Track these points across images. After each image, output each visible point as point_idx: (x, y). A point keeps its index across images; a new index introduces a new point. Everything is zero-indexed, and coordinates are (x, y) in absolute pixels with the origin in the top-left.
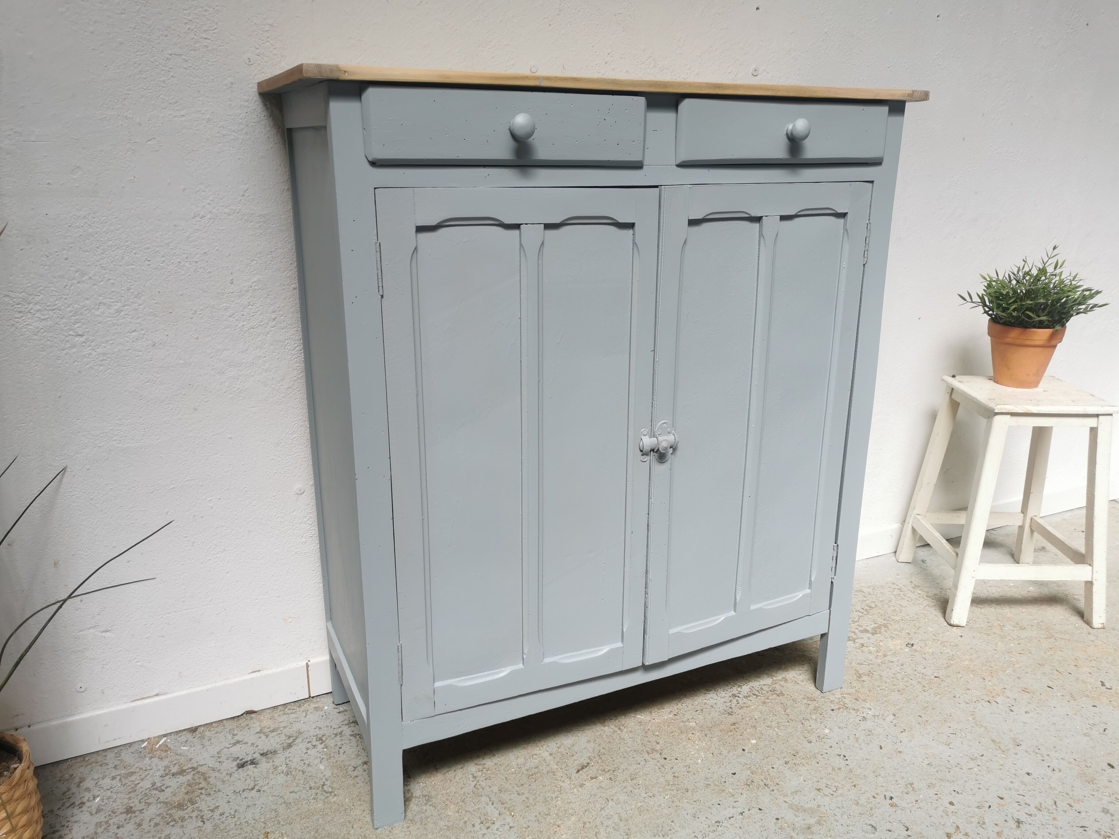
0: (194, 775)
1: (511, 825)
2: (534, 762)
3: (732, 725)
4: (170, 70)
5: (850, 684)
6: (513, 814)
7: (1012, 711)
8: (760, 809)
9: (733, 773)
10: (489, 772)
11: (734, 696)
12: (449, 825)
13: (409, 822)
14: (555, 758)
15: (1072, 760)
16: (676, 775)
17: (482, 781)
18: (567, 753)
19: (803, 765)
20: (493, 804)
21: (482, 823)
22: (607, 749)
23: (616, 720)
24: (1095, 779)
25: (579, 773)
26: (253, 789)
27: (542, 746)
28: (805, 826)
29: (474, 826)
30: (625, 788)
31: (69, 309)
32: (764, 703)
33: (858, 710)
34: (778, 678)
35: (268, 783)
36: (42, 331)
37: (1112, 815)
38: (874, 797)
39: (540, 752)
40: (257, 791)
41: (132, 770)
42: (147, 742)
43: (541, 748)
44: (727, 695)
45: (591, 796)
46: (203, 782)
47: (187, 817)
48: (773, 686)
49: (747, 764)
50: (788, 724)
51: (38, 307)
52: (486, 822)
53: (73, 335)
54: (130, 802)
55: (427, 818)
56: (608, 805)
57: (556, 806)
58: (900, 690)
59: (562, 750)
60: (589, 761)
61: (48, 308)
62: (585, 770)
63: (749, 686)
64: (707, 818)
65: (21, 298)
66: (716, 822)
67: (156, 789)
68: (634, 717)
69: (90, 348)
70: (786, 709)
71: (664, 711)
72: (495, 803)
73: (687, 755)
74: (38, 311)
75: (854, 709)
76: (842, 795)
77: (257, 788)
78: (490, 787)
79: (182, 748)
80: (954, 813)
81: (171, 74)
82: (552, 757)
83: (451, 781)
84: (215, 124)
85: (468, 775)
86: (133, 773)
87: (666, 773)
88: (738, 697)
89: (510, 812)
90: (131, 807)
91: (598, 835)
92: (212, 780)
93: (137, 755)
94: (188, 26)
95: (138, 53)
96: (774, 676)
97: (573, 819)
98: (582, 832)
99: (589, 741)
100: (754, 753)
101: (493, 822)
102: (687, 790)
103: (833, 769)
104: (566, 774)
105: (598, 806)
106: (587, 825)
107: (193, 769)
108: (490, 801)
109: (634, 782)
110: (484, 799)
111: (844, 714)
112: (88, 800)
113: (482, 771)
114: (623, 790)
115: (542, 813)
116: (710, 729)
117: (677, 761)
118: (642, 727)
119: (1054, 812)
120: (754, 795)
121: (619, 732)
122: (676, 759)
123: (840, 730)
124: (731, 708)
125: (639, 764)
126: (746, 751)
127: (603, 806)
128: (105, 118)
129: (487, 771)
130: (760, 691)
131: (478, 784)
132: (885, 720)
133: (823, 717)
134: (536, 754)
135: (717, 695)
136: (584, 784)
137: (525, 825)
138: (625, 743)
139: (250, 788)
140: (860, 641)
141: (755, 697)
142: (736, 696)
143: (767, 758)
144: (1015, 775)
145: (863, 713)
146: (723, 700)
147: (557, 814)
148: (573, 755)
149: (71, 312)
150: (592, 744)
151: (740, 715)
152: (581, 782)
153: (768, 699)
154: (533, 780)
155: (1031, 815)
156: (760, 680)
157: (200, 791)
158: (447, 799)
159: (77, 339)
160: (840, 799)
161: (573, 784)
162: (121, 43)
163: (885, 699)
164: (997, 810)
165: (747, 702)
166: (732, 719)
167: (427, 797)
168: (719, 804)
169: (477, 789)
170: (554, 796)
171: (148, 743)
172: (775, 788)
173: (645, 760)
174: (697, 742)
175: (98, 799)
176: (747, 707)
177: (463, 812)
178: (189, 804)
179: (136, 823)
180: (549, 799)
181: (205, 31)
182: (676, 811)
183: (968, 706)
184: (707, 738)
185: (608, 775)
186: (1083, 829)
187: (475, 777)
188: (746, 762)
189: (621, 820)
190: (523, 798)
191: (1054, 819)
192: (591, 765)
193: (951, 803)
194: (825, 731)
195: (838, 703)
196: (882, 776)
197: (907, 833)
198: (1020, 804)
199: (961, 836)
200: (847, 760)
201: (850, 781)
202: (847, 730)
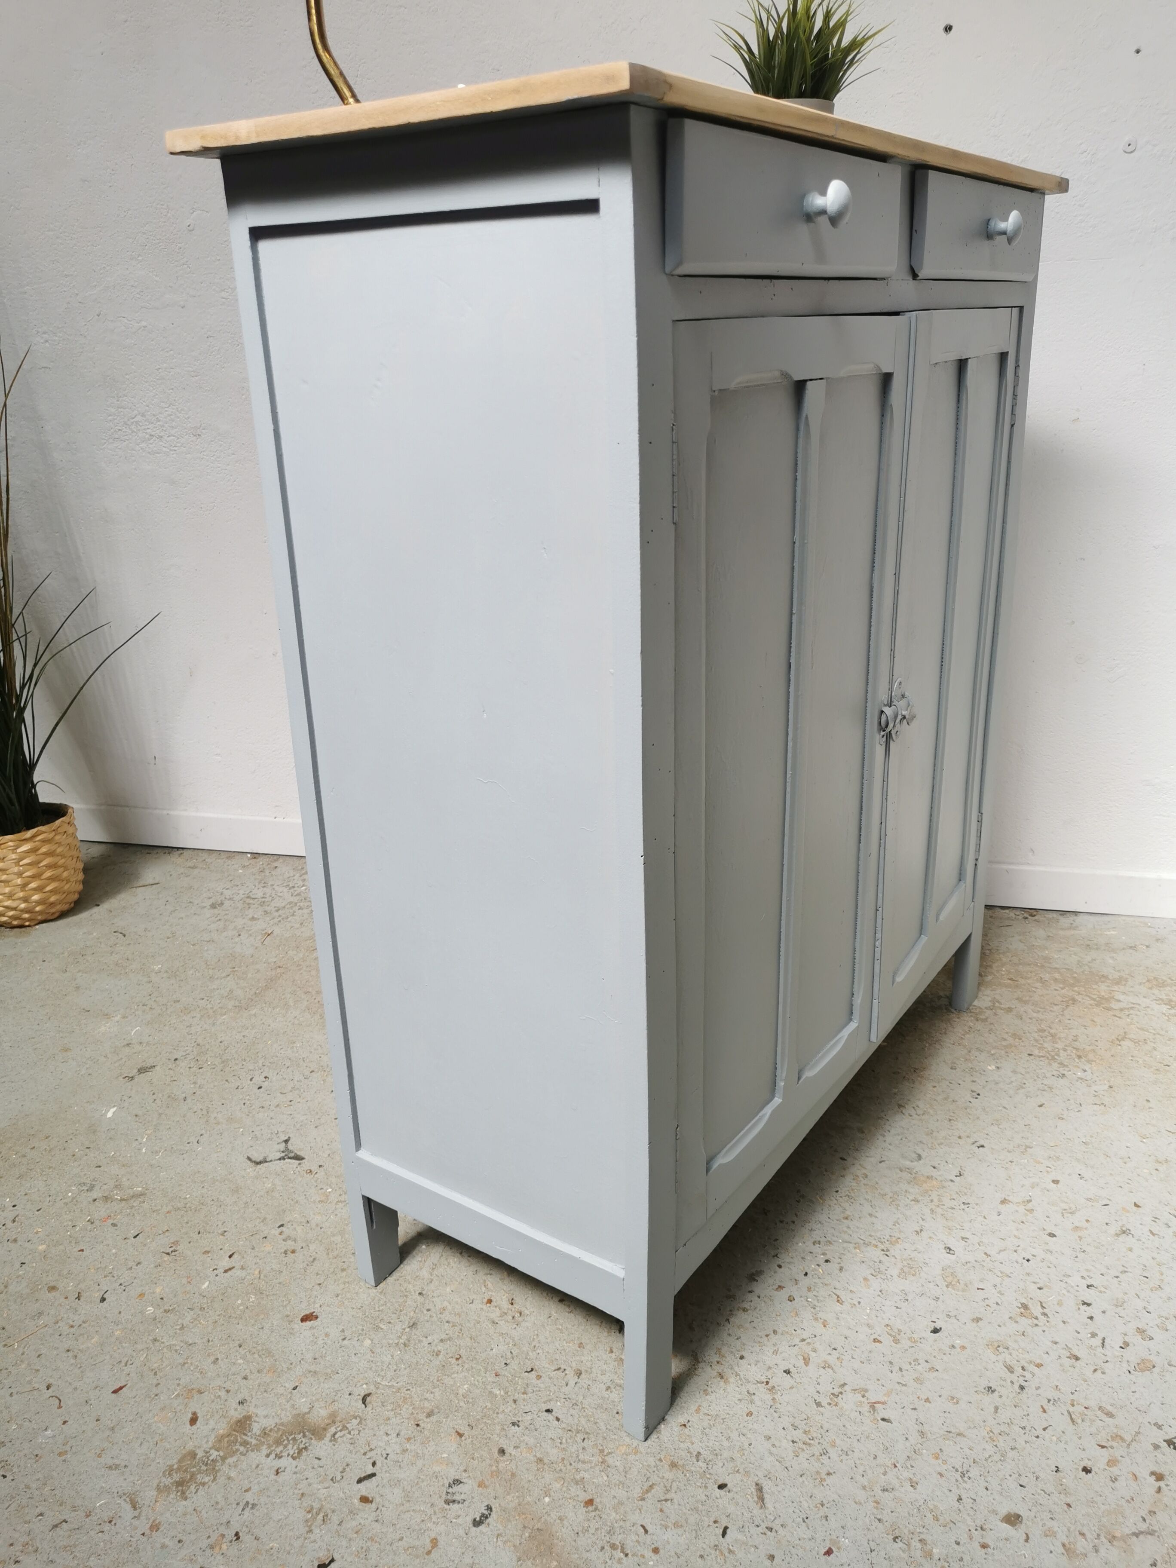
33: (1066, 1066)
38: (960, 1137)
75: (1062, 1064)
80: (1045, 1190)
111: (1042, 1063)
123: (1010, 1074)
132: (1090, 1086)
133: (1007, 1055)
164: (1113, 1212)
193: (1056, 1182)
194: (989, 1067)
195: (1048, 1052)
196: (1000, 1127)
197: (954, 1178)
198: (1157, 1220)
199: (1021, 1209)
200: (976, 1098)
201: (952, 1114)
202: (1021, 1076)
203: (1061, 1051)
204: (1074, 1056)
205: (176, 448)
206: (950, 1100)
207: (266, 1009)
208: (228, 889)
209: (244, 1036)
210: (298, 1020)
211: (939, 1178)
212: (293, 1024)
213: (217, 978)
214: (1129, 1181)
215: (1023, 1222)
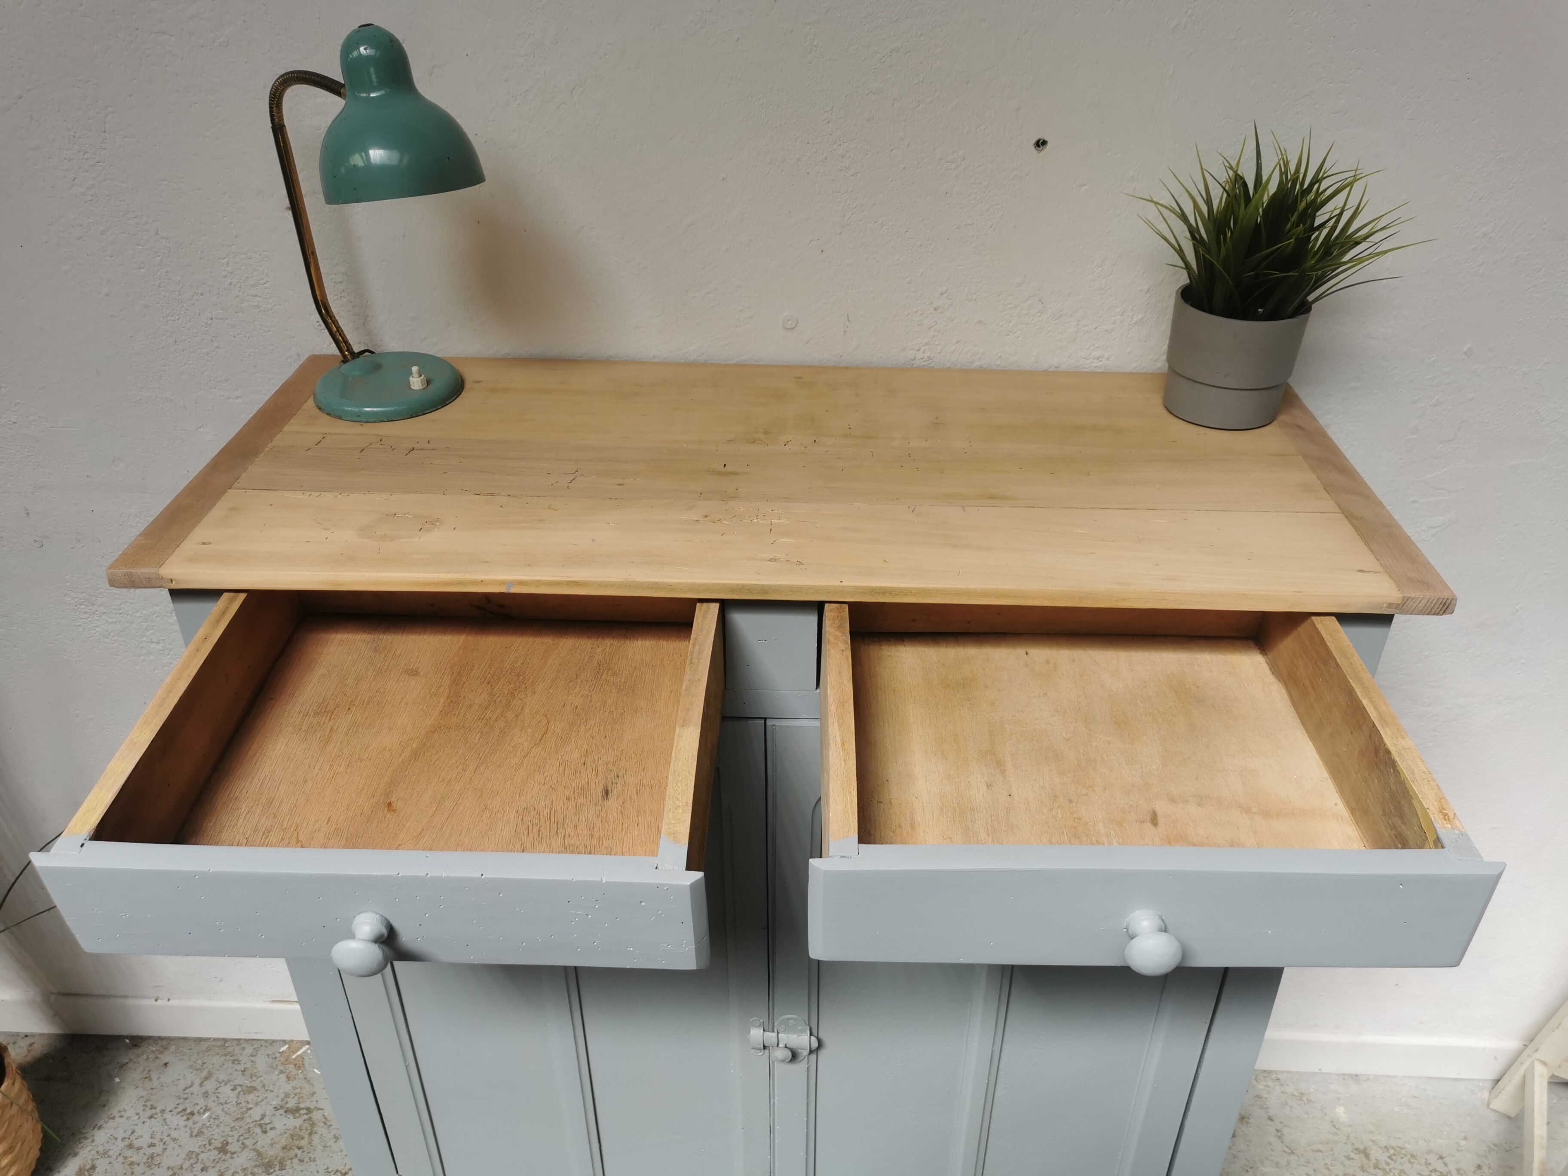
0: (305, 1120)
31: (138, 615)
36: (112, 634)
41: (254, 1084)
42: (287, 1046)
46: (306, 1136)
51: (103, 609)
53: (148, 642)
54: (231, 1133)
61: (114, 611)
65: (82, 599)
67: (261, 1126)
69: (169, 657)
74: (105, 613)
79: (315, 1070)
81: (216, 344)
86: (255, 1089)
90: (227, 1143)
92: (315, 1137)
93: (270, 1061)
94: (229, 281)
95: (169, 318)
107: (309, 1110)
112: (199, 1112)
128: (141, 400)
149: (140, 617)
157: (296, 1151)
159: (153, 645)
162: (146, 307)
171: (289, 1048)
175: (207, 1115)
178: (277, 1168)
179: (220, 1170)
181: (253, 286)
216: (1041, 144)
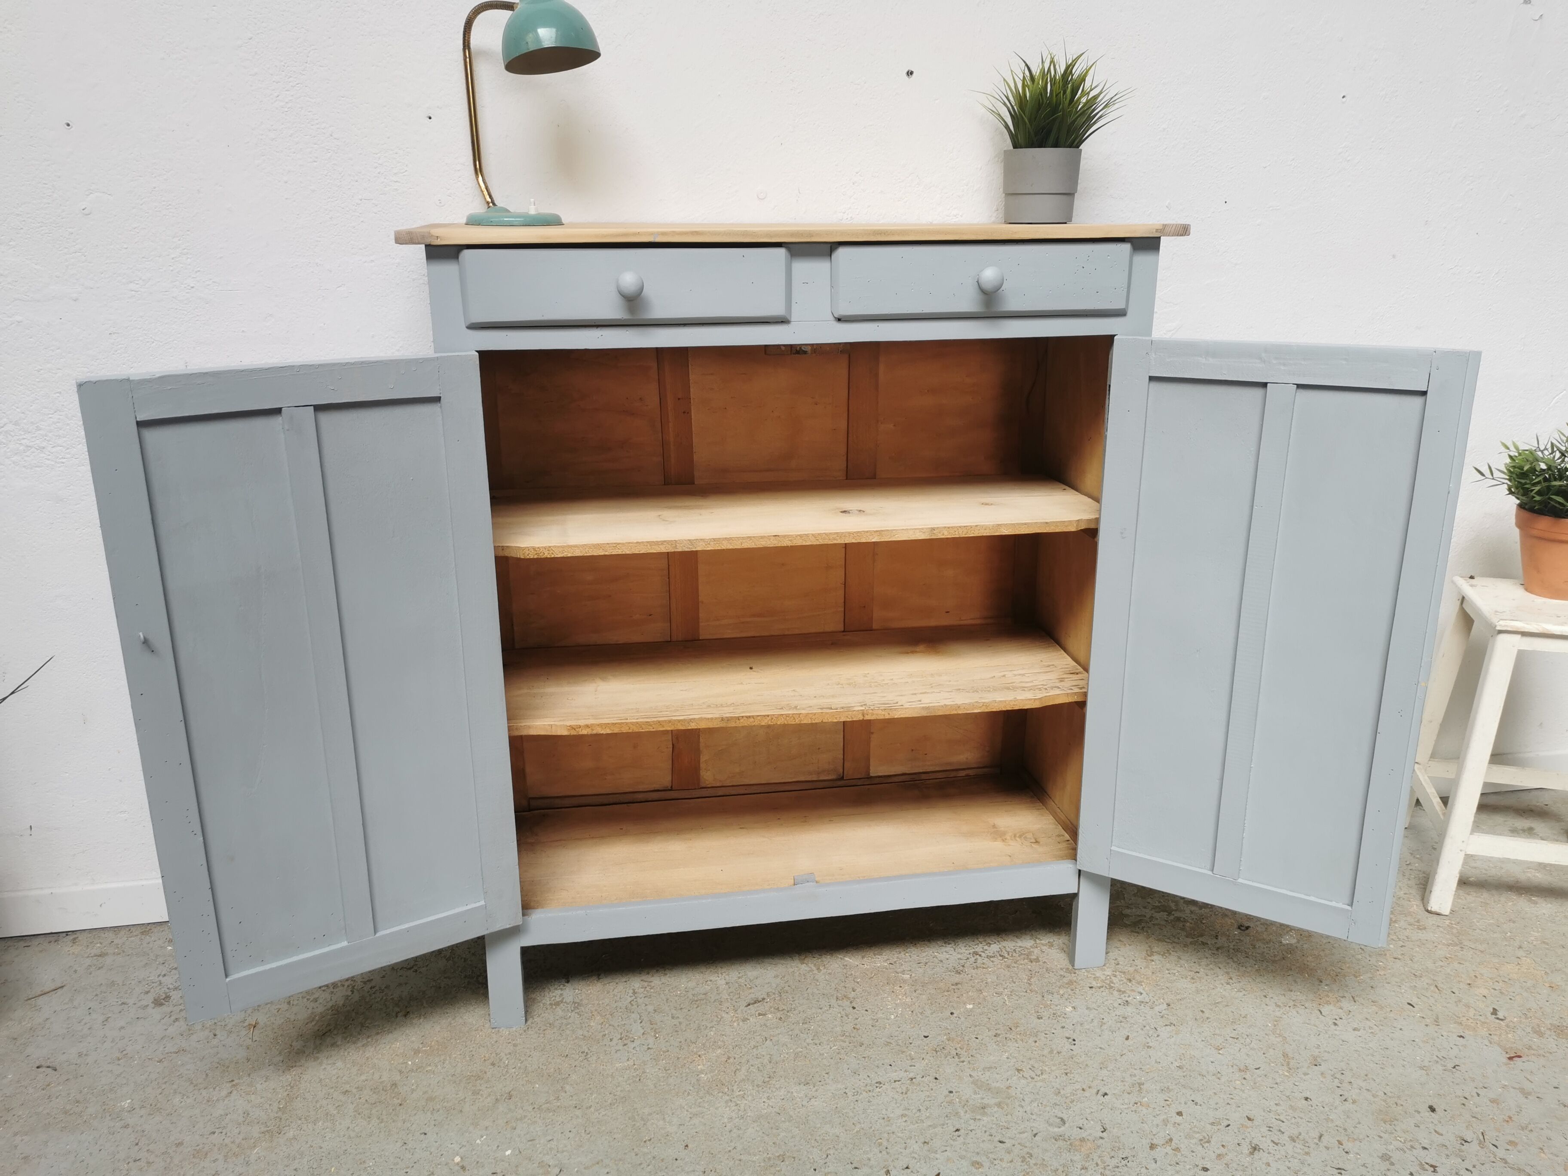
1: (649, 1046)
2: (705, 988)
3: (953, 985)
4: (360, 215)
5: (1132, 962)
6: (657, 1035)
7: (1335, 1024)
8: (936, 1079)
9: (926, 1035)
10: (652, 990)
11: (976, 953)
12: (587, 1035)
13: (548, 1025)
14: (730, 988)
15: (1381, 1094)
16: (857, 1027)
17: (641, 998)
18: (746, 985)
19: (1016, 1041)
20: (641, 1022)
21: (621, 1039)
22: (794, 987)
23: (818, 958)
24: (1397, 1120)
25: (749, 1007)
26: (410, 969)
27: (722, 974)
28: (978, 1105)
29: (611, 1040)
30: (792, 1030)
32: (1008, 967)
33: (1124, 992)
34: (1042, 942)
35: (427, 966)
37: (1392, 1164)
38: (1083, 1090)
39: (717, 978)
40: (414, 971)
43: (720, 975)
44: (968, 952)
45: (750, 1032)
47: (339, 985)
48: (1032, 949)
49: (948, 1029)
50: (1025, 994)
52: (626, 1039)
55: (567, 1024)
56: (763, 1044)
57: (707, 1036)
58: (1195, 977)
59: (742, 981)
60: (766, 997)
62: (755, 1005)
63: (1000, 946)
64: (868, 1076)
66: (877, 1083)
68: (841, 959)
70: (1031, 977)
71: (880, 957)
72: (643, 1022)
73: (881, 1008)
75: (1120, 991)
76: (1043, 1080)
77: (415, 968)
78: (646, 1005)
80: (1176, 1125)
81: (361, 219)
82: (727, 986)
83: (607, 993)
84: (405, 269)
85: (629, 989)
87: (847, 1023)
88: (980, 955)
89: (656, 1033)
91: (737, 1072)
94: (379, 170)
95: (329, 200)
96: (1039, 939)
97: (719, 1051)
98: (722, 1066)
99: (776, 977)
100: (963, 1019)
101: (632, 1040)
102: (861, 1045)
103: (1051, 1052)
104: (734, 1006)
105: (753, 1043)
106: (732, 1060)
108: (640, 1019)
109: (806, 1026)
110: (635, 1016)
111: (1104, 994)
113: (646, 988)
114: (789, 1032)
115: (688, 1040)
116: (924, 985)
117: (866, 1012)
118: (845, 971)
119: (1313, 1146)
120: (938, 1063)
121: (816, 972)
122: (867, 1010)
123: (1087, 1012)
124: (963, 966)
125: (821, 1009)
126: (955, 1015)
127: (758, 1044)
128: (297, 265)
129: (651, 989)
130: (1011, 954)
131: (635, 1000)
132: (1152, 1008)
133: (1074, 993)
134: (711, 981)
135: (955, 950)
136: (749, 1020)
137: (664, 1049)
138: (816, 985)
139: (409, 967)
140: (1177, 914)
141: (1001, 958)
142: (977, 955)
143: (976, 1026)
144: (1288, 1097)
145: (1129, 996)
146: (959, 956)
147: (704, 1045)
148: (751, 988)
150: (778, 980)
151: (970, 976)
152: (746, 1017)
153: (1015, 963)
154: (696, 1006)
155: (1277, 1144)
156: (1018, 941)
158: (596, 1010)
160: (1040, 1084)
161: (736, 1017)
163: (1169, 985)
164: (1236, 1131)
165: (987, 963)
166: (957, 978)
167: (576, 1005)
168: (891, 1065)
169: (632, 1005)
170: (709, 1025)
172: (967, 1060)
173: (830, 1005)
174: (900, 997)
176: (984, 968)
177: (607, 1025)
180: (702, 1028)
181: (396, 174)
182: (837, 1063)
183: (1278, 1009)
184: (915, 994)
185: (779, 1015)
186: (1339, 1171)
187: (634, 993)
188: (949, 1027)
189: (770, 1062)
190: (676, 1022)
191: (1307, 1153)
192: (766, 1001)
193: (1180, 1114)
194: (1067, 1009)
195: (1103, 981)
196: (1108, 1069)
197: (1101, 1135)
198: (1271, 1129)
199: (1168, 1149)
200: (1075, 1044)
201: (1065, 1067)
202: (1096, 1012)
203: (1113, 978)
204: (1125, 981)
205: (64, 460)
206: (1055, 1052)
207: (305, 1127)
208: (165, 975)
209: (295, 1170)
210: (354, 1131)
211: (1089, 1138)
212: (350, 1137)
213: (218, 1100)
214: (1232, 1096)
215: (1177, 1164)
216: (910, 73)
